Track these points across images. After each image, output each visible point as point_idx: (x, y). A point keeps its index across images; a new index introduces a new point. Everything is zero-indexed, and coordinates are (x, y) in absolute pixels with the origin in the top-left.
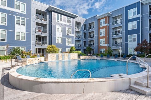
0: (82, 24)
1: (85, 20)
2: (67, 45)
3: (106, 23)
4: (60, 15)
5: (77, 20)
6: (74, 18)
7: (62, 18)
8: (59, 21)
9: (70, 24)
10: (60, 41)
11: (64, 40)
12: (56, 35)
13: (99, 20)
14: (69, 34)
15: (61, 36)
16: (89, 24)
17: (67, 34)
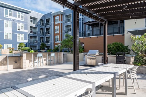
0: (38, 20)
1: (42, 16)
2: (17, 41)
3: (60, 21)
4: (9, 10)
5: (31, 15)
6: (27, 13)
7: (12, 13)
8: (7, 16)
9: (22, 20)
10: (10, 37)
11: (14, 36)
12: (4, 31)
13: (54, 17)
14: (20, 29)
15: (11, 32)
16: (46, 20)
17: (18, 30)
